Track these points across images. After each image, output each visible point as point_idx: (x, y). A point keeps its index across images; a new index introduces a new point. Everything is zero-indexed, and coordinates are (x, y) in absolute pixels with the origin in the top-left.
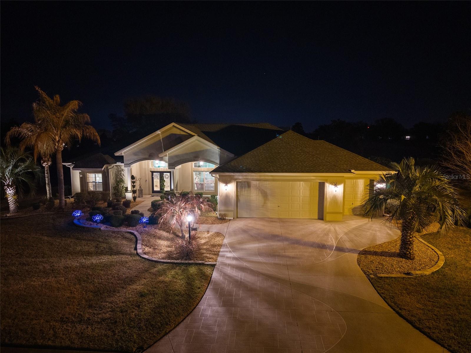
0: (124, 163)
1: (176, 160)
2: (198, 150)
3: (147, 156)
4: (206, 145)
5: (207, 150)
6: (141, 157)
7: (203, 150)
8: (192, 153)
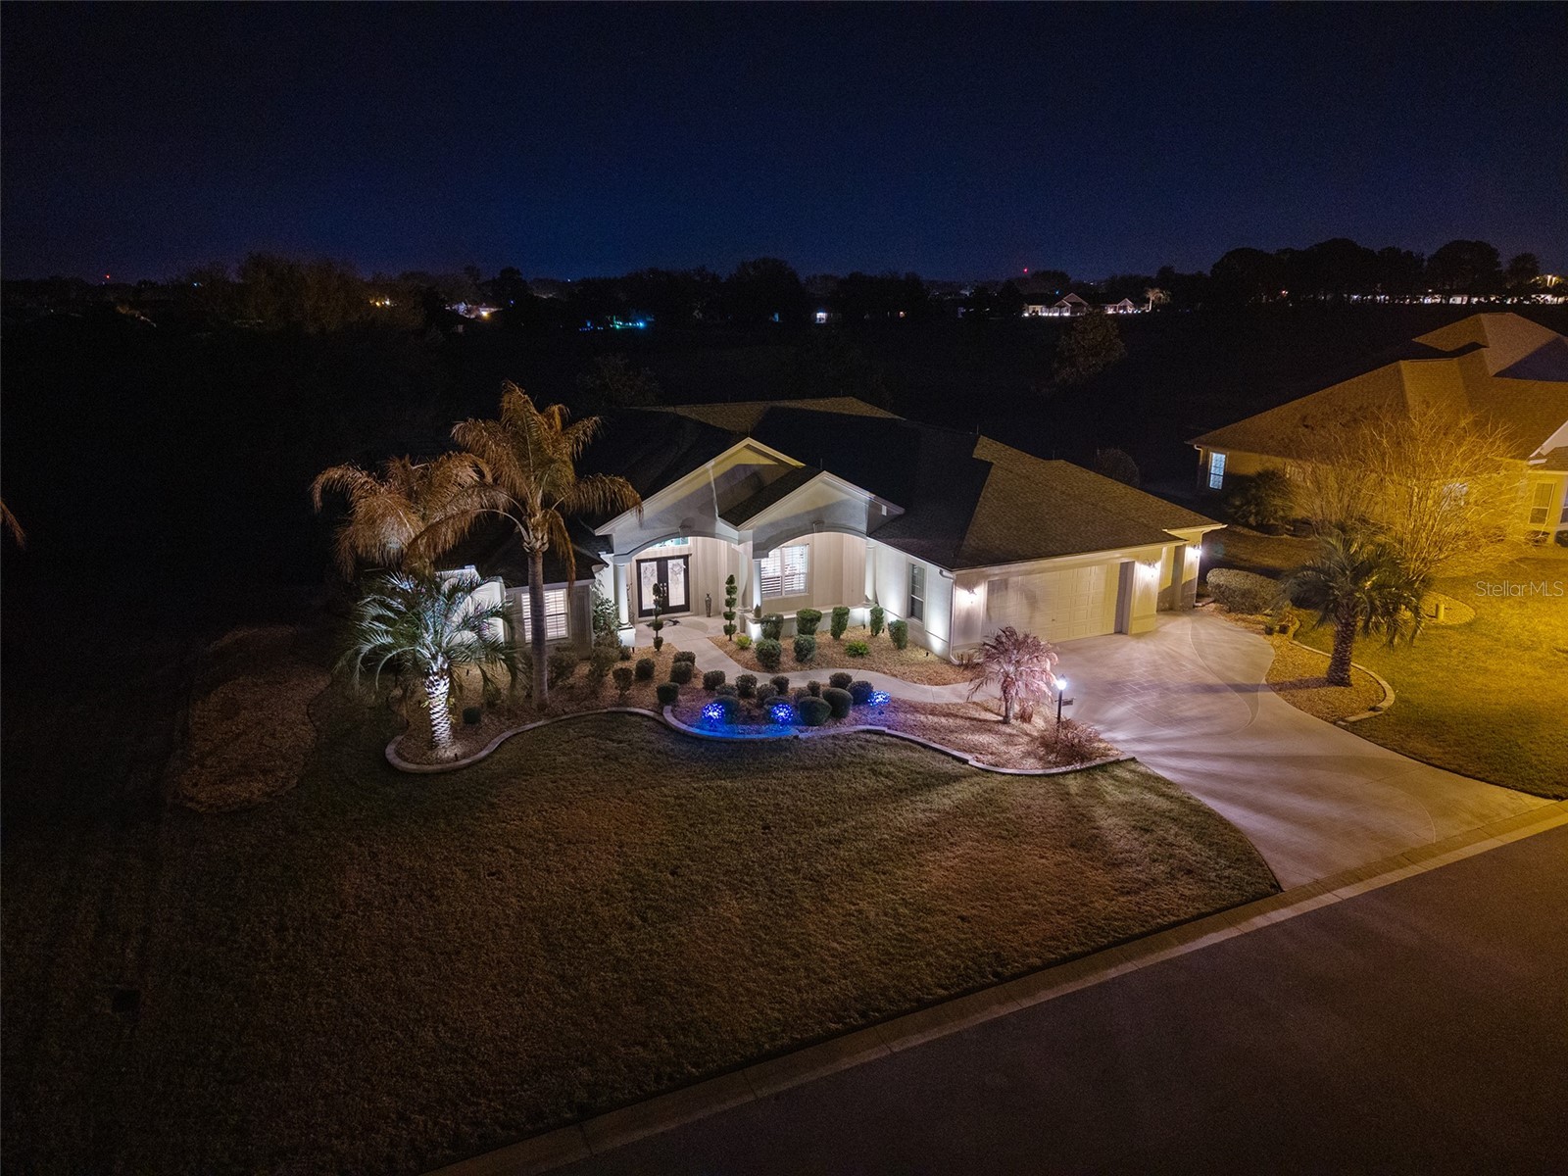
0: (613, 552)
1: (771, 534)
2: (821, 504)
3: (675, 529)
4: (840, 490)
5: (841, 504)
6: (661, 530)
7: (832, 505)
8: (808, 513)
